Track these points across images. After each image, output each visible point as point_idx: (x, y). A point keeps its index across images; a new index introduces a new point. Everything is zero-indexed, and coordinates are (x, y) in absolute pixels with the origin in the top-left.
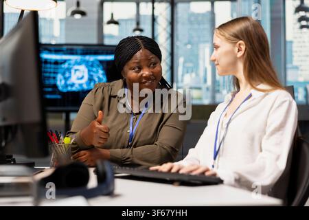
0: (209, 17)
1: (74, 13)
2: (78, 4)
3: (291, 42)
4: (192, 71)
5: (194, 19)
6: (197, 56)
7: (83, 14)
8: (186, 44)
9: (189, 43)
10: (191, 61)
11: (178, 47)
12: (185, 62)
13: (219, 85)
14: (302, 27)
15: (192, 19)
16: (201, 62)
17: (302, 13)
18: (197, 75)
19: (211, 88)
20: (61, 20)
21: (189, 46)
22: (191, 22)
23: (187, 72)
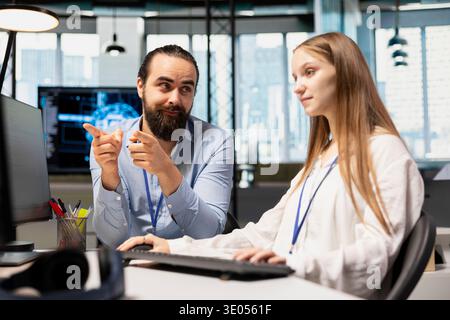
0: (280, 52)
1: (110, 49)
2: (115, 38)
3: (384, 83)
4: (260, 121)
5: (262, 55)
6: (266, 102)
7: (121, 49)
8: (252, 87)
9: (256, 85)
10: (258, 109)
11: (241, 91)
12: (250, 110)
13: (293, 138)
14: (398, 64)
15: (260, 55)
16: (270, 109)
17: (397, 47)
18: (266, 125)
19: (283, 142)
20: (93, 58)
21: (256, 90)
22: (258, 60)
23: (254, 122)
